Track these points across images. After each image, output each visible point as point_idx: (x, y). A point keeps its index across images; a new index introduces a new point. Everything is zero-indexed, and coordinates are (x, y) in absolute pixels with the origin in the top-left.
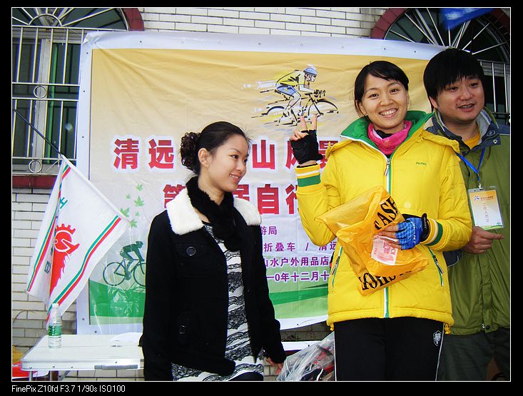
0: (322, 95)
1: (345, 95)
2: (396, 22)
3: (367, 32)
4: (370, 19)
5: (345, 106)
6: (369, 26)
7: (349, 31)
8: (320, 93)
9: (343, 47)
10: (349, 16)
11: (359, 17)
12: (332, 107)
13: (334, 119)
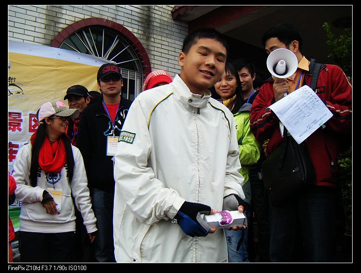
0: (13, 81)
1: (29, 82)
2: (69, 38)
3: (48, 42)
4: (52, 33)
5: (28, 89)
6: (50, 38)
7: (36, 40)
8: (12, 79)
9: (30, 50)
10: (37, 30)
11: (44, 31)
12: (19, 90)
13: (20, 98)
